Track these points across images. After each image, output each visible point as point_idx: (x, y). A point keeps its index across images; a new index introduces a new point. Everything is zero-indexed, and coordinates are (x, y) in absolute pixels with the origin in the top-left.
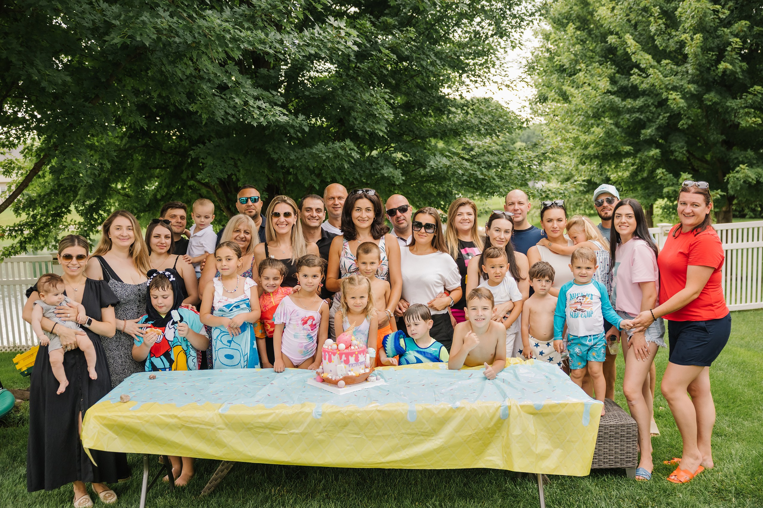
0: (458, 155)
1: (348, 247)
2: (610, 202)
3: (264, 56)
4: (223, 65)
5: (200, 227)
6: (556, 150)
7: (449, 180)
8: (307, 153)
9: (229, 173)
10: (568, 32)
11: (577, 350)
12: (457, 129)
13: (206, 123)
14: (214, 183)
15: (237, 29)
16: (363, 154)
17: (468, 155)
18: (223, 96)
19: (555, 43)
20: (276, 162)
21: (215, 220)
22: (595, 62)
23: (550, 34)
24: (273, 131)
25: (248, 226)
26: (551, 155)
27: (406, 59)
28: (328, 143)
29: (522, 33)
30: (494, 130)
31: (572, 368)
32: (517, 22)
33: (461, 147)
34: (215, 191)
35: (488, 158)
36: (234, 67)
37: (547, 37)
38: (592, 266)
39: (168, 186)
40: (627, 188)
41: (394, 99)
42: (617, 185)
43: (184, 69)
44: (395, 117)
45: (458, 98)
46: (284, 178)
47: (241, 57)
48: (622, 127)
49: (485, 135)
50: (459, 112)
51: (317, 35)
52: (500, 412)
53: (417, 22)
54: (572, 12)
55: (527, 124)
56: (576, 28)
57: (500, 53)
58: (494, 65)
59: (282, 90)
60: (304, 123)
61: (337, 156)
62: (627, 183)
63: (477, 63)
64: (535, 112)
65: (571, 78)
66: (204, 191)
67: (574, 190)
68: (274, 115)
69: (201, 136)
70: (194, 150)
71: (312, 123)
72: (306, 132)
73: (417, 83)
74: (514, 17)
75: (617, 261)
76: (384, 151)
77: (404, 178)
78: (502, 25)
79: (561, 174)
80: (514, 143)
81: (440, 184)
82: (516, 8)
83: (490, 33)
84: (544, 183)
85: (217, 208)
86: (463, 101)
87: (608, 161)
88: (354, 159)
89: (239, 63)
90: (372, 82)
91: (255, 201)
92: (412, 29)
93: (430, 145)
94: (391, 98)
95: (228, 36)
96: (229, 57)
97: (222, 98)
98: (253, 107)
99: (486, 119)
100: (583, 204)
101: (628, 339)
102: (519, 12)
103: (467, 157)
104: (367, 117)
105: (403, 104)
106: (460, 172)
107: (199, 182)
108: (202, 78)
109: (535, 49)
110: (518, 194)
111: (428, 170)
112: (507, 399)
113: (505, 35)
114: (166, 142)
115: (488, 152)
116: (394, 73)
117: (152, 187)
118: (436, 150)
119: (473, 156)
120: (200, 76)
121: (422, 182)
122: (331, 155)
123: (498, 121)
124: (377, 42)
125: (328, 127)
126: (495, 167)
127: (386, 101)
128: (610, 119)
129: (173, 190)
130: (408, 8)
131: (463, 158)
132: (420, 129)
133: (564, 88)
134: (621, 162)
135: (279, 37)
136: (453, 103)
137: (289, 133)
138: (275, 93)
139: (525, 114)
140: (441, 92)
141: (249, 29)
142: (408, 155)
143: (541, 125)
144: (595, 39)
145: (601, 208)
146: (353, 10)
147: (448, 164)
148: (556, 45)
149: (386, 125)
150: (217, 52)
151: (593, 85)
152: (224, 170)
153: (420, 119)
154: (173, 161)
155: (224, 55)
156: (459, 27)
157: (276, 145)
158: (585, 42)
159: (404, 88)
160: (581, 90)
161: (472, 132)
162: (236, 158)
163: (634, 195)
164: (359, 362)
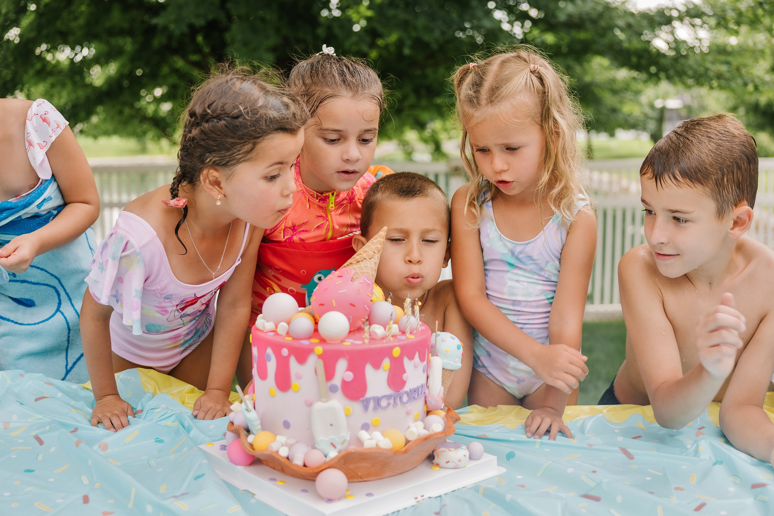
164: (407, 388)
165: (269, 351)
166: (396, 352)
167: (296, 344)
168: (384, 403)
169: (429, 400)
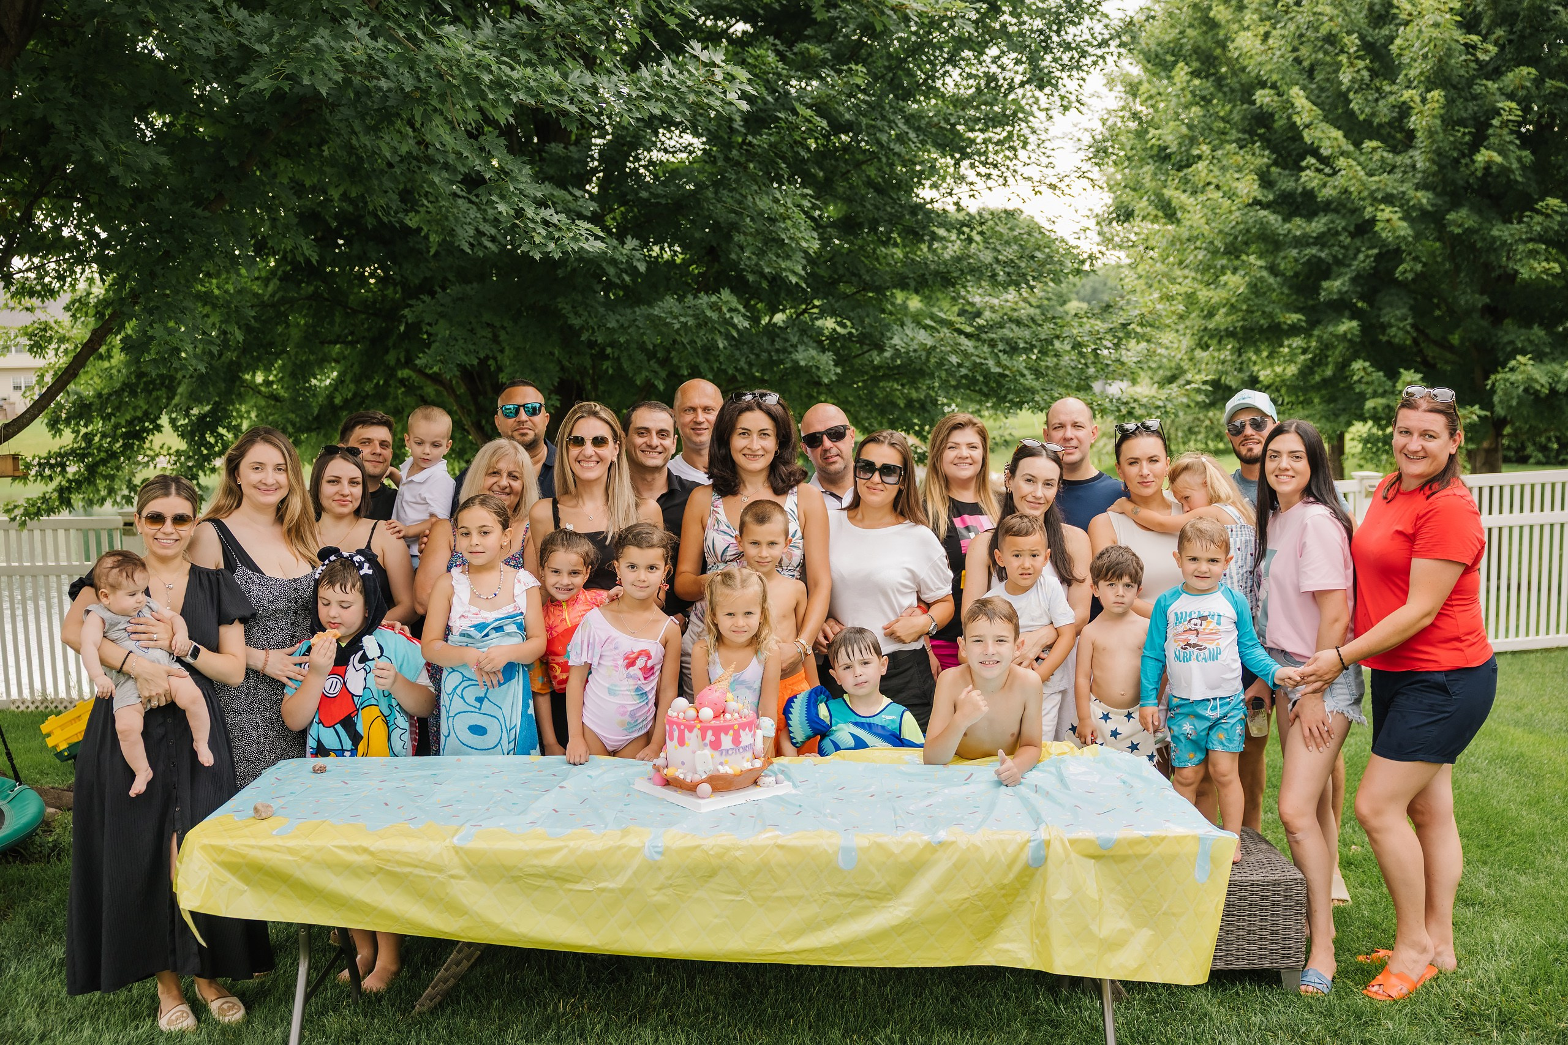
0: (949, 324)
1: (721, 510)
2: (1258, 426)
3: (557, 119)
4: (473, 135)
5: (421, 464)
6: (1149, 318)
7: (932, 376)
8: (641, 315)
9: (482, 355)
10: (1176, 80)
11: (1187, 727)
12: (949, 272)
13: (437, 253)
14: (450, 374)
15: (505, 63)
16: (755, 320)
17: (971, 325)
18: (474, 199)
19: (1149, 102)
20: (577, 333)
21: (452, 450)
22: (1230, 142)
23: (1140, 83)
24: (574, 270)
25: (516, 463)
26: (1139, 329)
27: (847, 128)
28: (684, 296)
29: (1083, 79)
30: (1024, 275)
31: (1176, 764)
32: (1072, 58)
33: (956, 309)
34: (451, 390)
35: (1010, 332)
36: (496, 141)
37: (1133, 89)
38: (1220, 556)
39: (357, 380)
40: (1293, 399)
41: (820, 209)
42: (1273, 392)
43: (396, 144)
44: (823, 246)
45: (951, 208)
46: (594, 367)
47: (511, 120)
48: (1283, 275)
49: (1006, 286)
50: (954, 237)
51: (666, 77)
52: (1027, 854)
53: (870, 55)
54: (1184, 40)
55: (1092, 265)
56: (1192, 73)
57: (1038, 120)
58: (1025, 144)
59: (593, 188)
60: (637, 254)
61: (703, 322)
62: (1293, 389)
63: (990, 140)
64: (1107, 241)
65: (1181, 174)
66: (430, 390)
67: (1185, 400)
68: (575, 239)
69: (426, 279)
70: (411, 306)
71: (654, 254)
72: (640, 274)
73: (869, 177)
74: (1068, 47)
75: (1270, 547)
76: (798, 315)
77: (839, 370)
78: (1043, 64)
79: (1160, 367)
80: (1065, 303)
81: (913, 383)
82: (1072, 30)
83: (1018, 79)
84: (1124, 385)
85: (457, 425)
86: (961, 216)
87: (1255, 344)
88: (738, 330)
89: (507, 132)
90: (777, 174)
91: (534, 412)
92: (860, 68)
93: (893, 304)
94: (814, 207)
95: (486, 78)
96: (488, 120)
97: (470, 201)
98: (533, 221)
99: (1009, 253)
100: (1203, 430)
101: (1290, 706)
102: (1078, 39)
103: (969, 330)
104: (766, 244)
105: (839, 219)
106: (954, 359)
107: (420, 372)
108: (431, 161)
109: (1109, 112)
110: (1072, 406)
111: (887, 354)
112: (1043, 827)
113: (1049, 83)
114: (356, 290)
115: (1011, 320)
116: (823, 156)
117: (324, 380)
118: (906, 315)
119: (980, 328)
120: (427, 156)
121: (876, 380)
122: (691, 322)
123: (1033, 257)
124: (787, 93)
125: (686, 264)
126: (1025, 350)
127: (805, 213)
128: (1260, 257)
129: (368, 387)
130: (852, 26)
131: (960, 332)
132: (872, 271)
133: (1168, 193)
134: (1281, 345)
135: (589, 80)
136: (943, 219)
137: (606, 274)
138: (578, 193)
139: (1088, 244)
140: (917, 196)
141: (528, 63)
142: (848, 323)
143: (1120, 267)
144: (1230, 96)
145: (1240, 438)
146: (740, 27)
147: (930, 342)
148: (1152, 106)
149: (804, 262)
150: (463, 109)
151: (1226, 188)
152: (472, 348)
153: (874, 250)
154: (369, 329)
155: (478, 116)
156: (955, 66)
157: (580, 298)
158: (1209, 102)
159: (841, 187)
160: (1201, 198)
161: (979, 279)
162: (498, 324)
163: (1306, 413)
164: (742, 745)
165: (676, 728)
166: (737, 727)
167: (689, 724)
168: (731, 752)
169: (755, 751)
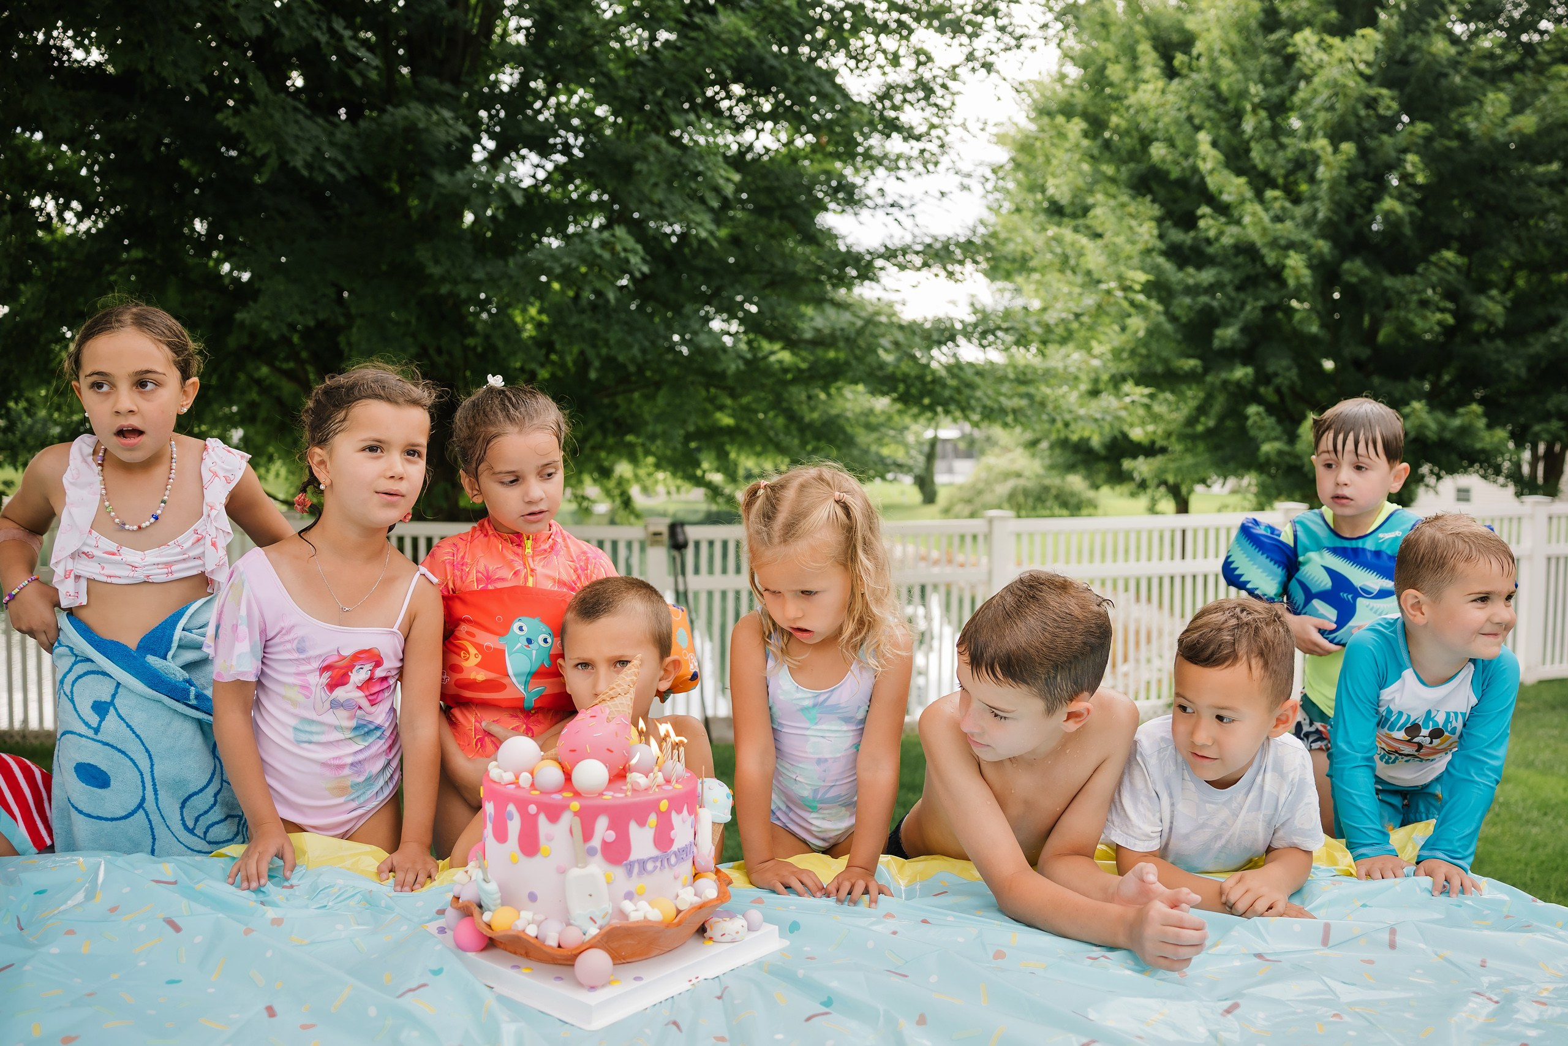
164: (675, 848)
165: (511, 808)
166: (664, 805)
167: (546, 799)
168: (650, 866)
169: (698, 860)
